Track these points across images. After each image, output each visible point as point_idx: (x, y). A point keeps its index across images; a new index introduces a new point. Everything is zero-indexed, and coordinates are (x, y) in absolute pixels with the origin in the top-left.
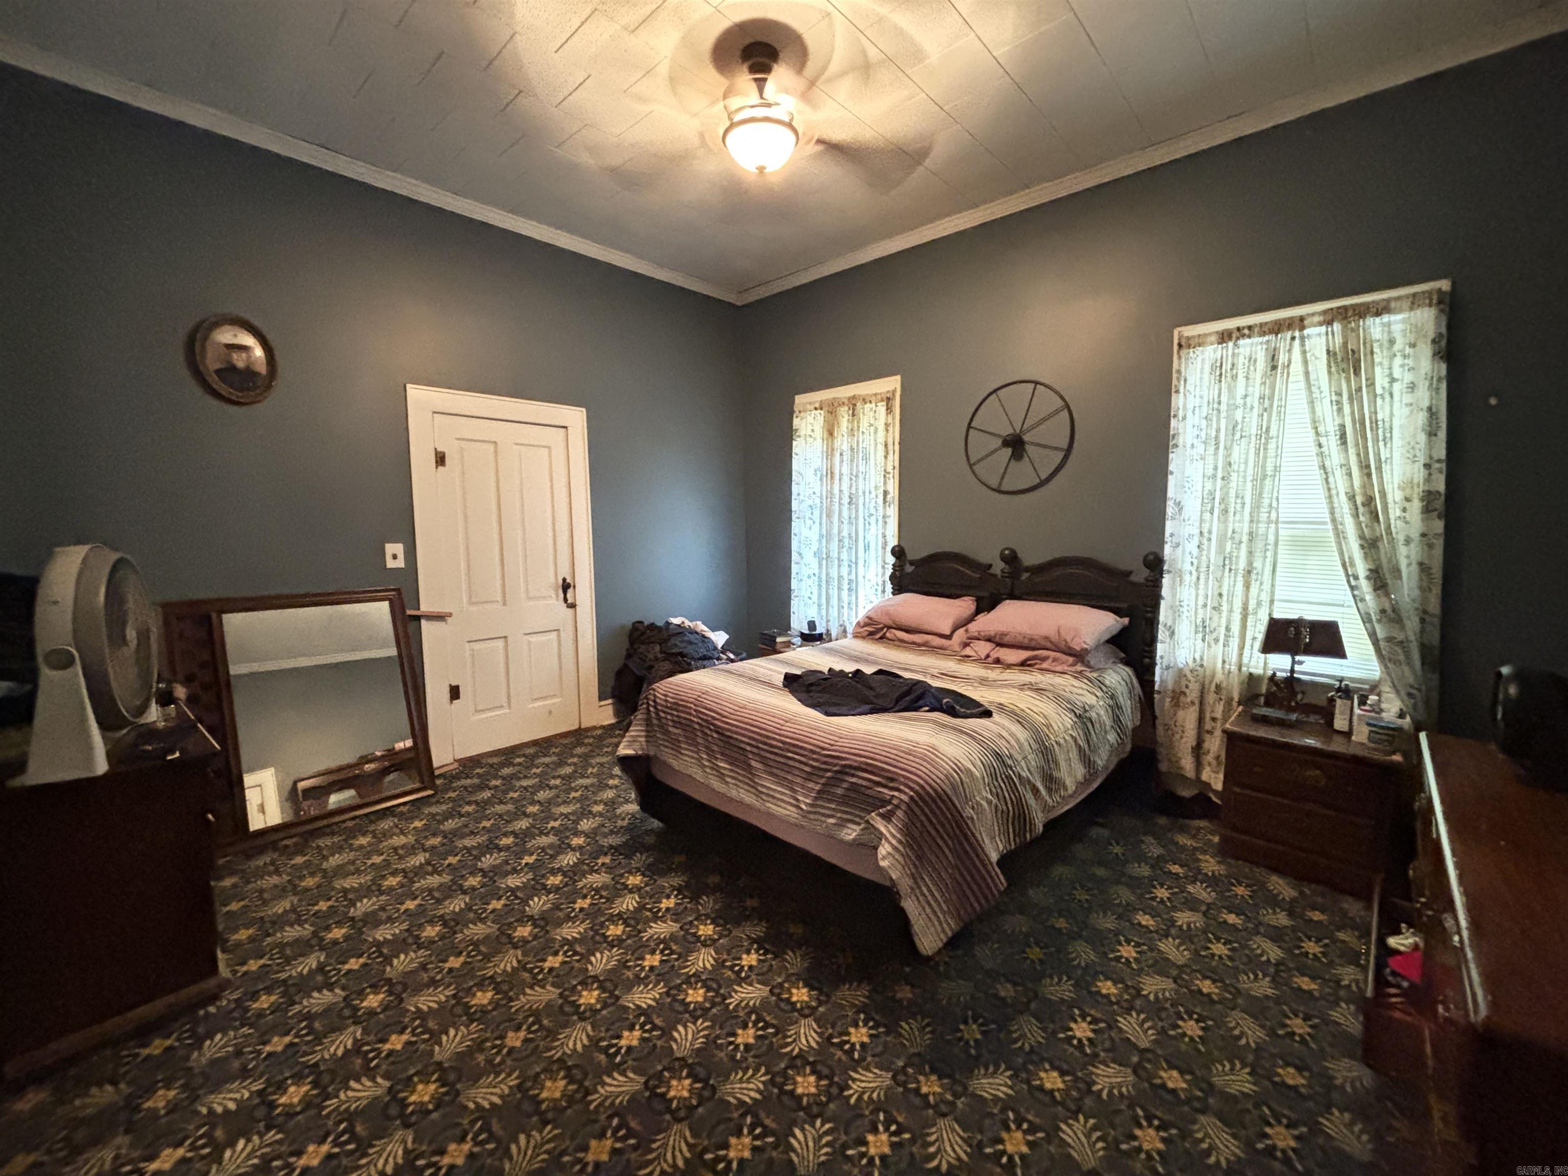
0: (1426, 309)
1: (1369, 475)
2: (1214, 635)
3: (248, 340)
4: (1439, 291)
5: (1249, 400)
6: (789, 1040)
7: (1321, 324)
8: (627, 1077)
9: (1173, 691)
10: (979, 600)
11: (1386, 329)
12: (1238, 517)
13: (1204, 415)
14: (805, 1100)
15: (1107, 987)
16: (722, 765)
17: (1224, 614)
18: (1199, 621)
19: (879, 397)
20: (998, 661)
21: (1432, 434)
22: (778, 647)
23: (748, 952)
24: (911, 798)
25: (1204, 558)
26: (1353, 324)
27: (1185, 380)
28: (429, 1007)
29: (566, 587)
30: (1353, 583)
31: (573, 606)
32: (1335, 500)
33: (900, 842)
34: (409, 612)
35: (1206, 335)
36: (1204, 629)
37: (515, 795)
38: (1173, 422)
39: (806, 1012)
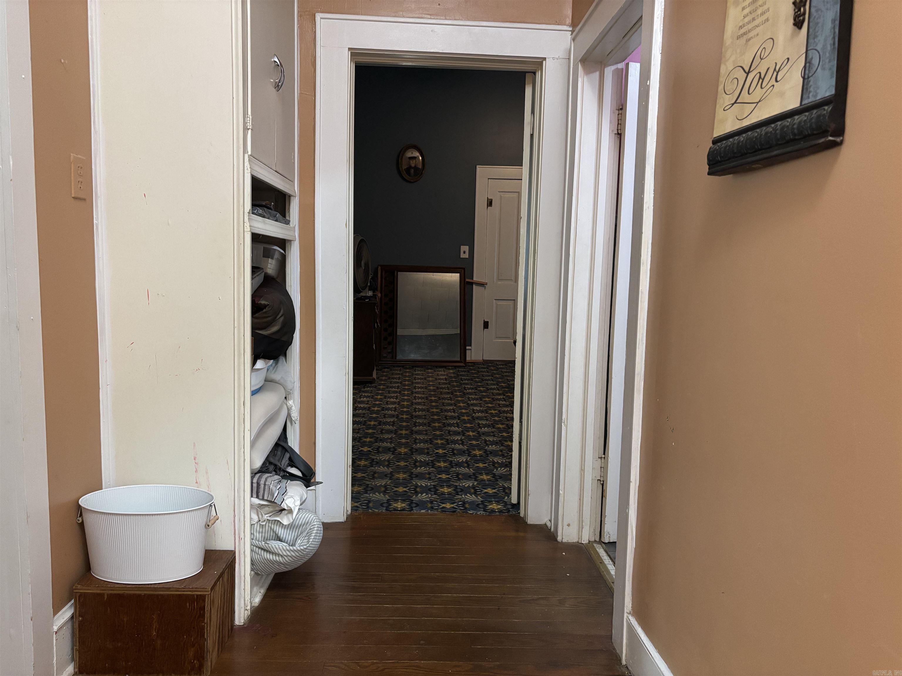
3: (416, 154)
34: (467, 280)
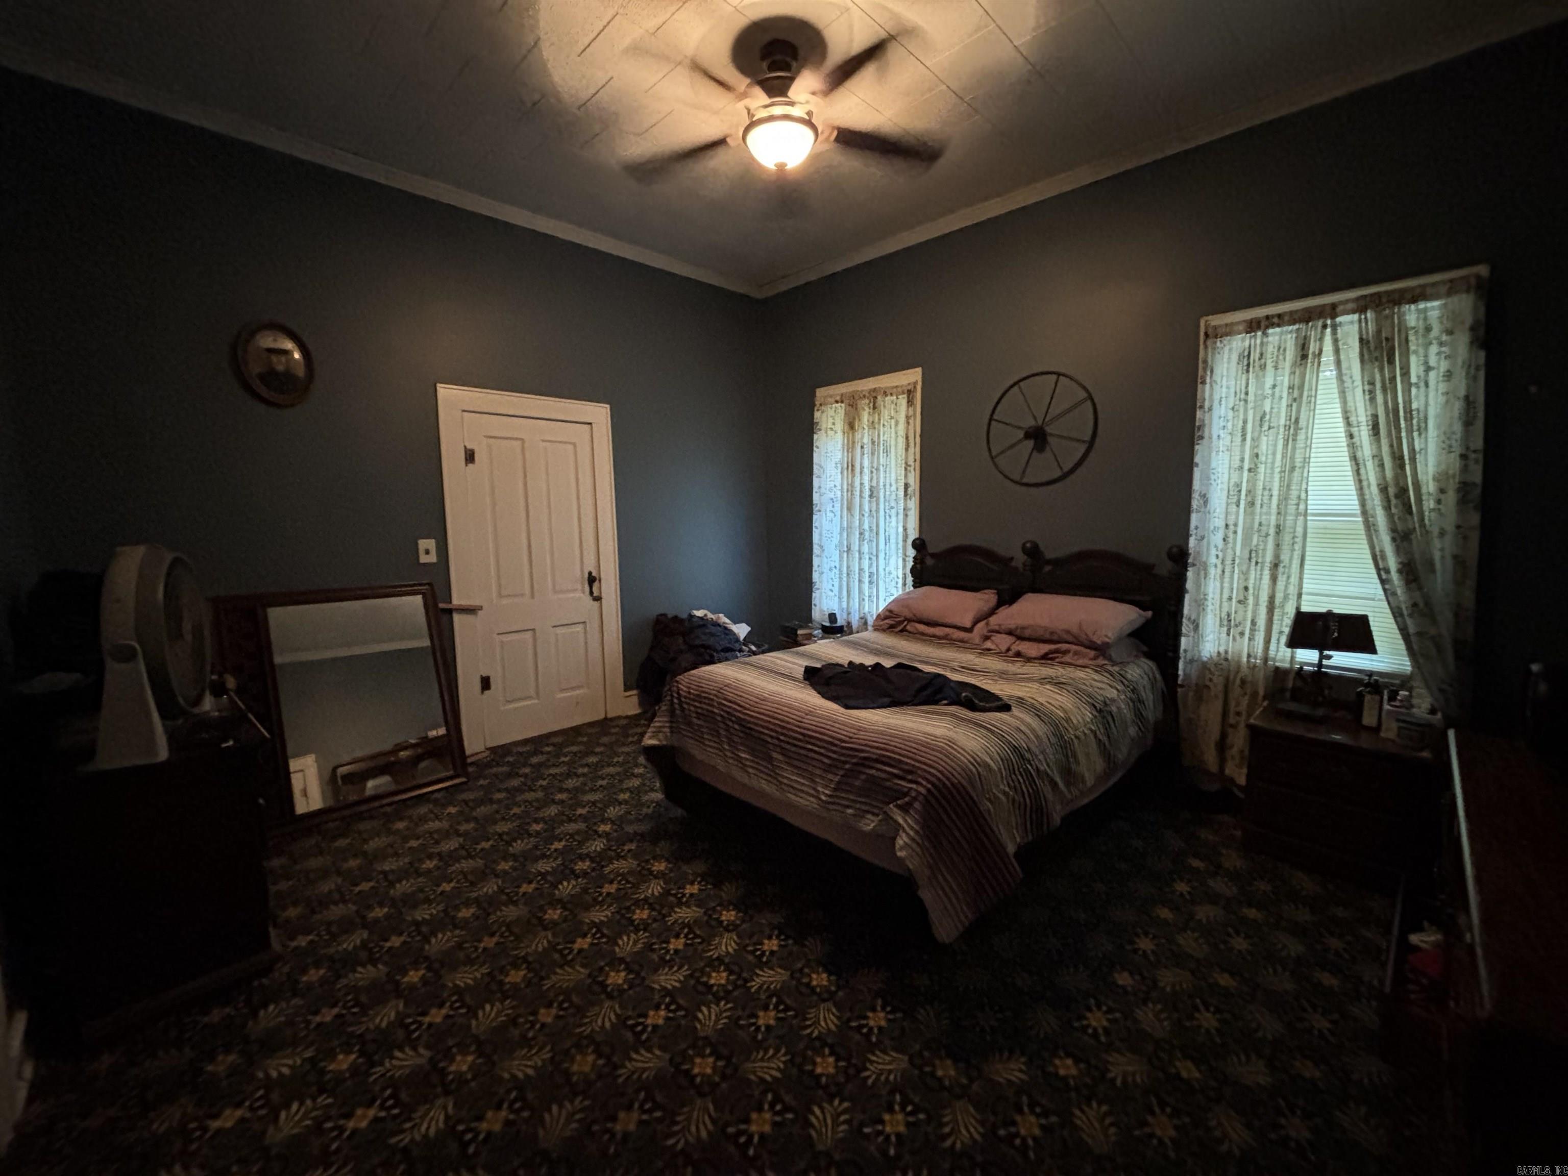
0: (1464, 296)
1: (1402, 466)
2: (1240, 629)
3: (289, 345)
4: (1478, 277)
5: (1277, 390)
6: (808, 1023)
7: (1353, 312)
8: (653, 1053)
9: (1197, 685)
10: (999, 594)
11: (1422, 316)
12: (1265, 509)
13: (1231, 405)
14: (824, 1080)
15: (1123, 979)
16: (743, 755)
17: (1250, 607)
18: (1224, 615)
19: (900, 390)
20: (1018, 654)
21: (1468, 423)
22: (799, 638)
23: (770, 938)
24: (929, 790)
25: (1230, 551)
26: (1387, 312)
27: (1212, 372)
28: (465, 983)
29: (592, 580)
30: (1384, 576)
31: (598, 599)
32: (1366, 491)
33: (917, 832)
34: (441, 605)
35: (1232, 324)
36: (1228, 623)
37: (544, 783)
38: (1199, 414)
39: (827, 996)
